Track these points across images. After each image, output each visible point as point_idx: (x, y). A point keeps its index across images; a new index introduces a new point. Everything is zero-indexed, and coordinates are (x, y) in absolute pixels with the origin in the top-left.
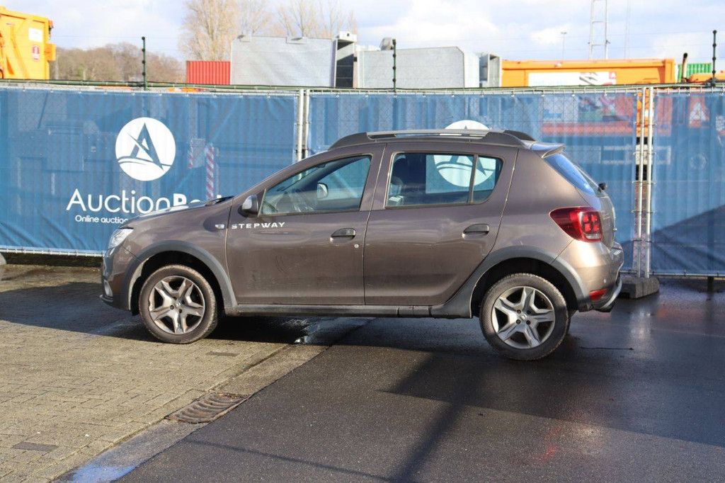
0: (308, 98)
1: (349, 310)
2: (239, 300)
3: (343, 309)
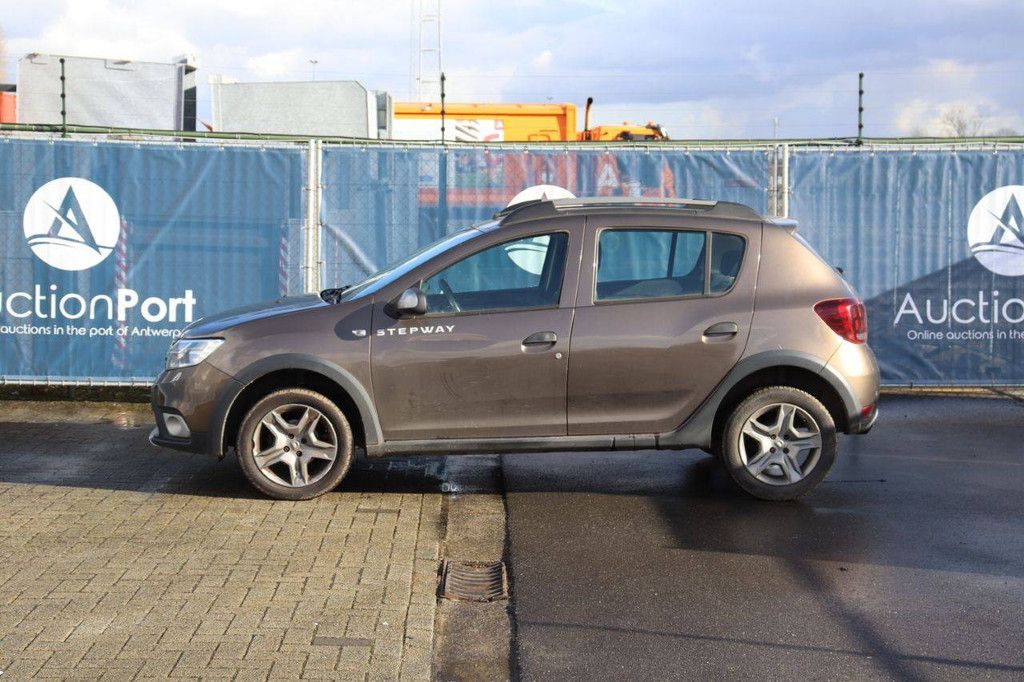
0: (320, 152)
1: (545, 443)
2: (387, 435)
3: (535, 443)
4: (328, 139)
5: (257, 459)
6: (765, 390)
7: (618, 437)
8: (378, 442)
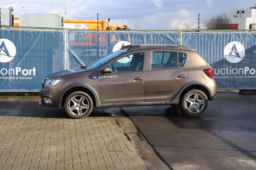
1: (140, 104)
2: (101, 103)
3: (138, 104)
4: (69, 29)
5: (69, 109)
6: (191, 90)
7: (157, 102)
8: (99, 104)
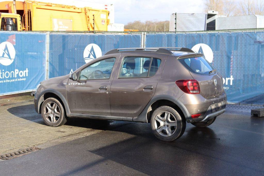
0: (145, 36)
3: (104, 117)
5: (45, 115)
7: (123, 117)
8: (69, 114)
